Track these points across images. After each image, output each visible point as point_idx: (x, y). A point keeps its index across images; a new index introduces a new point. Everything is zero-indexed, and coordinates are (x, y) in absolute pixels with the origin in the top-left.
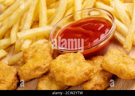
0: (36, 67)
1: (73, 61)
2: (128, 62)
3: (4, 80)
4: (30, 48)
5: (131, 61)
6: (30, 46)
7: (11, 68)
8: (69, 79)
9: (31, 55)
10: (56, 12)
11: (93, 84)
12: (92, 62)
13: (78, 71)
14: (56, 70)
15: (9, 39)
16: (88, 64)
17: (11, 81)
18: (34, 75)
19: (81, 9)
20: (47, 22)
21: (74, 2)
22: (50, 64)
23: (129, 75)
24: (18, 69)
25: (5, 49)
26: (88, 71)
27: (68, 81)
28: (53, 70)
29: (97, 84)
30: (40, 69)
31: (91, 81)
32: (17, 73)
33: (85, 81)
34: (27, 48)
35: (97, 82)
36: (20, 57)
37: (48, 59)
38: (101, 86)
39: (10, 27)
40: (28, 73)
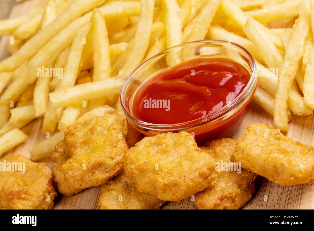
0: (94, 163)
1: (172, 149)
2: (288, 149)
3: (26, 192)
4: (79, 126)
5: (294, 147)
6: (76, 120)
7: (40, 167)
8: (167, 187)
9: (82, 138)
10: (129, 50)
11: (216, 197)
12: (210, 151)
13: (186, 169)
14: (139, 169)
15: (30, 106)
16: (207, 155)
17: (41, 193)
18: (91, 180)
19: (180, 43)
20: (111, 71)
21: (165, 29)
22: (124, 157)
23: (292, 176)
24: (55, 168)
25: (21, 129)
26: (208, 169)
27: (164, 192)
28: (131, 169)
29: (226, 197)
30: (103, 168)
31: (213, 191)
32: (53, 176)
33: (201, 190)
34: (72, 125)
35: (226, 193)
36: (58, 144)
37: (119, 146)
38: (233, 201)
39: (31, 82)
40: (79, 177)
